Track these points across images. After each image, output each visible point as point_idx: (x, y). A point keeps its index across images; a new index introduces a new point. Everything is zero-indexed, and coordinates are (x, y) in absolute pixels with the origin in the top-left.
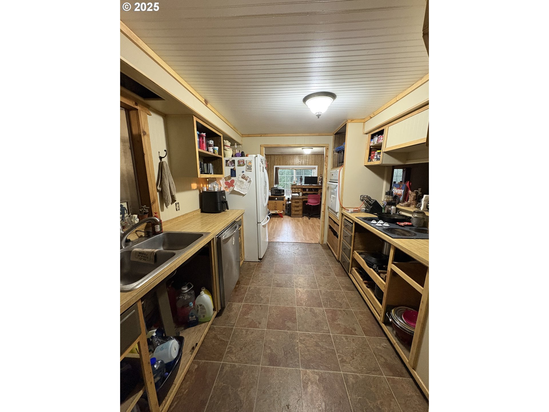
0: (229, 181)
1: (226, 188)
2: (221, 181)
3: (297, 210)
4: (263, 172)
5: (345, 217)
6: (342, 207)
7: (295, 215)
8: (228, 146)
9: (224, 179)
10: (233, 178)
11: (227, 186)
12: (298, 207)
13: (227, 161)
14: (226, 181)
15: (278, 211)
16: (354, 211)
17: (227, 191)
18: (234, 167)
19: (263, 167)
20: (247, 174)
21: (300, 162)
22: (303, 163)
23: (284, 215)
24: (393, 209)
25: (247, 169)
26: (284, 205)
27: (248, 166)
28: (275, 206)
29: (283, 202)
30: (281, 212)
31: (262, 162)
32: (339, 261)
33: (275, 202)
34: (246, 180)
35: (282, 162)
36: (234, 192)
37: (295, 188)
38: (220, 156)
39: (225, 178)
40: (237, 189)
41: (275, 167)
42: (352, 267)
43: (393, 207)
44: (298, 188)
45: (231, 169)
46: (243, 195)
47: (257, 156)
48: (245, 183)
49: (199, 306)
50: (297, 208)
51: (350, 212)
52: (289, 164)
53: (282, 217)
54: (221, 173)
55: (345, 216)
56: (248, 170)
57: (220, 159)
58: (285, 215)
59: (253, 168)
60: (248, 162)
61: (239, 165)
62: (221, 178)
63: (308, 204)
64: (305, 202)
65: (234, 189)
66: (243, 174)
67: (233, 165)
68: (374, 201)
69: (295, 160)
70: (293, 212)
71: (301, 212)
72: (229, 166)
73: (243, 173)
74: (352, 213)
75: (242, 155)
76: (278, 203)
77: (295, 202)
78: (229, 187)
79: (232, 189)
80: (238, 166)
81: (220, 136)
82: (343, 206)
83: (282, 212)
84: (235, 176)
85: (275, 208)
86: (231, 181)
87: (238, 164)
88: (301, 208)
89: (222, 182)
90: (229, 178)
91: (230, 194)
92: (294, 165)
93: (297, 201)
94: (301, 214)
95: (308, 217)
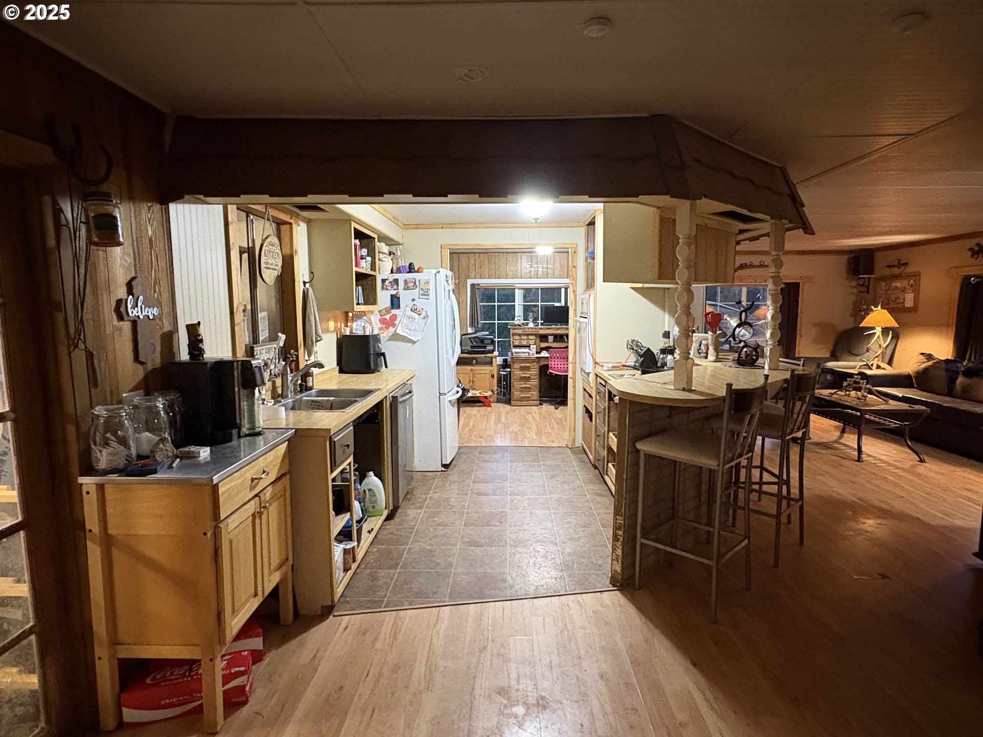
0: (387, 317)
1: (380, 329)
2: (372, 317)
3: (526, 388)
4: (449, 299)
5: (599, 380)
6: (596, 363)
7: (522, 399)
8: (385, 254)
9: (378, 314)
10: (394, 312)
11: (384, 326)
12: (527, 379)
13: (383, 281)
14: (381, 316)
15: (480, 391)
16: (613, 367)
17: (384, 336)
18: (397, 291)
19: (449, 291)
20: (420, 303)
21: (533, 269)
22: (540, 273)
23: (493, 402)
24: (670, 359)
25: (422, 295)
26: (493, 376)
27: (422, 289)
28: (470, 380)
29: (491, 368)
30: (486, 394)
31: (447, 281)
32: (596, 467)
33: (472, 370)
34: (420, 315)
35: (487, 270)
36: (395, 337)
37: (520, 335)
38: (372, 273)
39: (380, 311)
40: (402, 331)
41: (470, 282)
42: (608, 462)
43: (670, 357)
44: (528, 335)
45: (392, 295)
46: (414, 342)
47: (438, 272)
48: (416, 321)
49: (367, 492)
50: (525, 384)
51: (605, 368)
52: (505, 275)
53: (490, 406)
54: (374, 302)
55: (600, 377)
56: (423, 297)
57: (372, 277)
58: (497, 402)
59: (432, 293)
60: (423, 282)
61: (407, 288)
62: (372, 312)
63: (552, 373)
64: (544, 369)
65: (397, 331)
66: (414, 305)
67: (395, 287)
68: (645, 350)
69: (519, 264)
70: (516, 394)
71: (535, 394)
72: (387, 289)
73: (414, 303)
74: (609, 370)
75: (411, 269)
76: (477, 372)
77: (521, 367)
78: (387, 328)
79: (393, 332)
80: (404, 289)
81: (374, 238)
82: (597, 361)
83: (489, 394)
84: (399, 307)
85: (471, 384)
86: (390, 317)
87: (405, 285)
88: (535, 382)
89: (375, 319)
90: (387, 311)
91: (389, 340)
92: (517, 278)
93: (526, 367)
94: (535, 398)
95: (553, 405)
